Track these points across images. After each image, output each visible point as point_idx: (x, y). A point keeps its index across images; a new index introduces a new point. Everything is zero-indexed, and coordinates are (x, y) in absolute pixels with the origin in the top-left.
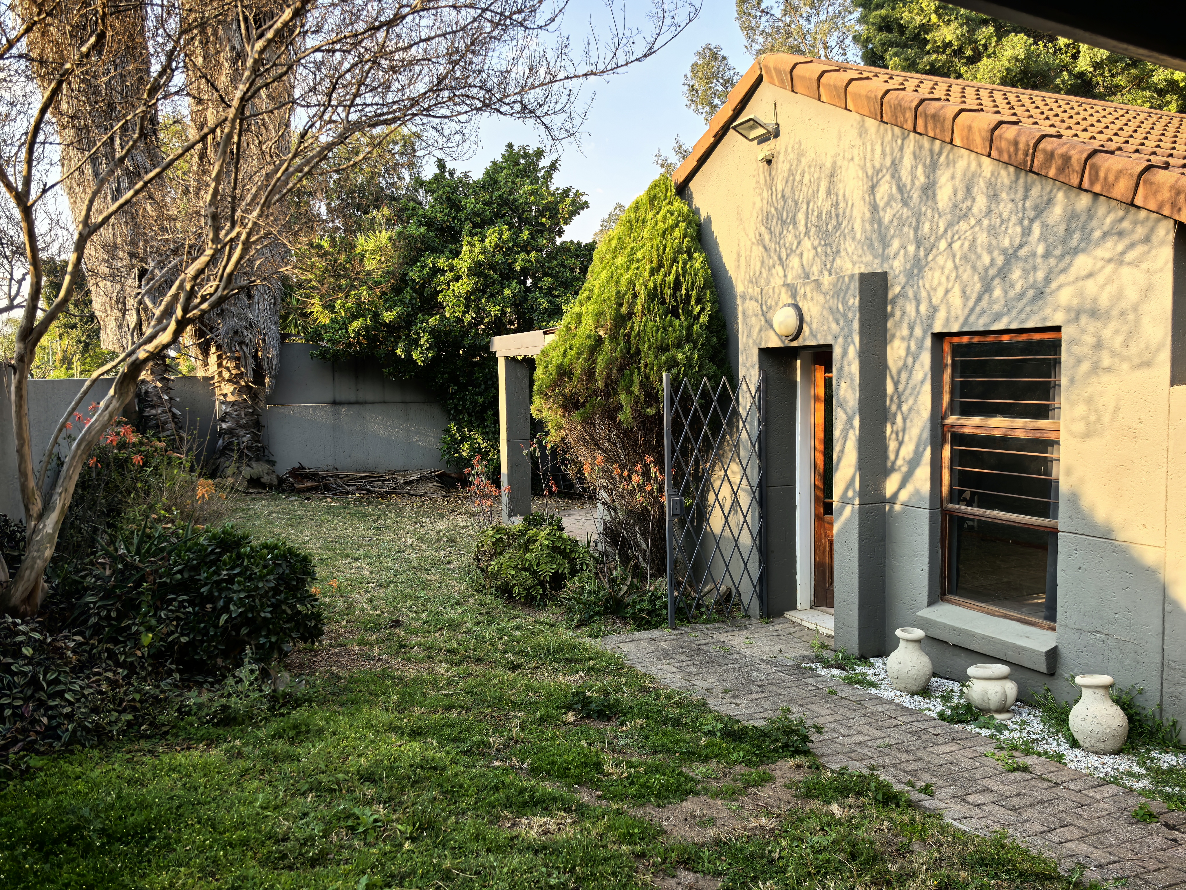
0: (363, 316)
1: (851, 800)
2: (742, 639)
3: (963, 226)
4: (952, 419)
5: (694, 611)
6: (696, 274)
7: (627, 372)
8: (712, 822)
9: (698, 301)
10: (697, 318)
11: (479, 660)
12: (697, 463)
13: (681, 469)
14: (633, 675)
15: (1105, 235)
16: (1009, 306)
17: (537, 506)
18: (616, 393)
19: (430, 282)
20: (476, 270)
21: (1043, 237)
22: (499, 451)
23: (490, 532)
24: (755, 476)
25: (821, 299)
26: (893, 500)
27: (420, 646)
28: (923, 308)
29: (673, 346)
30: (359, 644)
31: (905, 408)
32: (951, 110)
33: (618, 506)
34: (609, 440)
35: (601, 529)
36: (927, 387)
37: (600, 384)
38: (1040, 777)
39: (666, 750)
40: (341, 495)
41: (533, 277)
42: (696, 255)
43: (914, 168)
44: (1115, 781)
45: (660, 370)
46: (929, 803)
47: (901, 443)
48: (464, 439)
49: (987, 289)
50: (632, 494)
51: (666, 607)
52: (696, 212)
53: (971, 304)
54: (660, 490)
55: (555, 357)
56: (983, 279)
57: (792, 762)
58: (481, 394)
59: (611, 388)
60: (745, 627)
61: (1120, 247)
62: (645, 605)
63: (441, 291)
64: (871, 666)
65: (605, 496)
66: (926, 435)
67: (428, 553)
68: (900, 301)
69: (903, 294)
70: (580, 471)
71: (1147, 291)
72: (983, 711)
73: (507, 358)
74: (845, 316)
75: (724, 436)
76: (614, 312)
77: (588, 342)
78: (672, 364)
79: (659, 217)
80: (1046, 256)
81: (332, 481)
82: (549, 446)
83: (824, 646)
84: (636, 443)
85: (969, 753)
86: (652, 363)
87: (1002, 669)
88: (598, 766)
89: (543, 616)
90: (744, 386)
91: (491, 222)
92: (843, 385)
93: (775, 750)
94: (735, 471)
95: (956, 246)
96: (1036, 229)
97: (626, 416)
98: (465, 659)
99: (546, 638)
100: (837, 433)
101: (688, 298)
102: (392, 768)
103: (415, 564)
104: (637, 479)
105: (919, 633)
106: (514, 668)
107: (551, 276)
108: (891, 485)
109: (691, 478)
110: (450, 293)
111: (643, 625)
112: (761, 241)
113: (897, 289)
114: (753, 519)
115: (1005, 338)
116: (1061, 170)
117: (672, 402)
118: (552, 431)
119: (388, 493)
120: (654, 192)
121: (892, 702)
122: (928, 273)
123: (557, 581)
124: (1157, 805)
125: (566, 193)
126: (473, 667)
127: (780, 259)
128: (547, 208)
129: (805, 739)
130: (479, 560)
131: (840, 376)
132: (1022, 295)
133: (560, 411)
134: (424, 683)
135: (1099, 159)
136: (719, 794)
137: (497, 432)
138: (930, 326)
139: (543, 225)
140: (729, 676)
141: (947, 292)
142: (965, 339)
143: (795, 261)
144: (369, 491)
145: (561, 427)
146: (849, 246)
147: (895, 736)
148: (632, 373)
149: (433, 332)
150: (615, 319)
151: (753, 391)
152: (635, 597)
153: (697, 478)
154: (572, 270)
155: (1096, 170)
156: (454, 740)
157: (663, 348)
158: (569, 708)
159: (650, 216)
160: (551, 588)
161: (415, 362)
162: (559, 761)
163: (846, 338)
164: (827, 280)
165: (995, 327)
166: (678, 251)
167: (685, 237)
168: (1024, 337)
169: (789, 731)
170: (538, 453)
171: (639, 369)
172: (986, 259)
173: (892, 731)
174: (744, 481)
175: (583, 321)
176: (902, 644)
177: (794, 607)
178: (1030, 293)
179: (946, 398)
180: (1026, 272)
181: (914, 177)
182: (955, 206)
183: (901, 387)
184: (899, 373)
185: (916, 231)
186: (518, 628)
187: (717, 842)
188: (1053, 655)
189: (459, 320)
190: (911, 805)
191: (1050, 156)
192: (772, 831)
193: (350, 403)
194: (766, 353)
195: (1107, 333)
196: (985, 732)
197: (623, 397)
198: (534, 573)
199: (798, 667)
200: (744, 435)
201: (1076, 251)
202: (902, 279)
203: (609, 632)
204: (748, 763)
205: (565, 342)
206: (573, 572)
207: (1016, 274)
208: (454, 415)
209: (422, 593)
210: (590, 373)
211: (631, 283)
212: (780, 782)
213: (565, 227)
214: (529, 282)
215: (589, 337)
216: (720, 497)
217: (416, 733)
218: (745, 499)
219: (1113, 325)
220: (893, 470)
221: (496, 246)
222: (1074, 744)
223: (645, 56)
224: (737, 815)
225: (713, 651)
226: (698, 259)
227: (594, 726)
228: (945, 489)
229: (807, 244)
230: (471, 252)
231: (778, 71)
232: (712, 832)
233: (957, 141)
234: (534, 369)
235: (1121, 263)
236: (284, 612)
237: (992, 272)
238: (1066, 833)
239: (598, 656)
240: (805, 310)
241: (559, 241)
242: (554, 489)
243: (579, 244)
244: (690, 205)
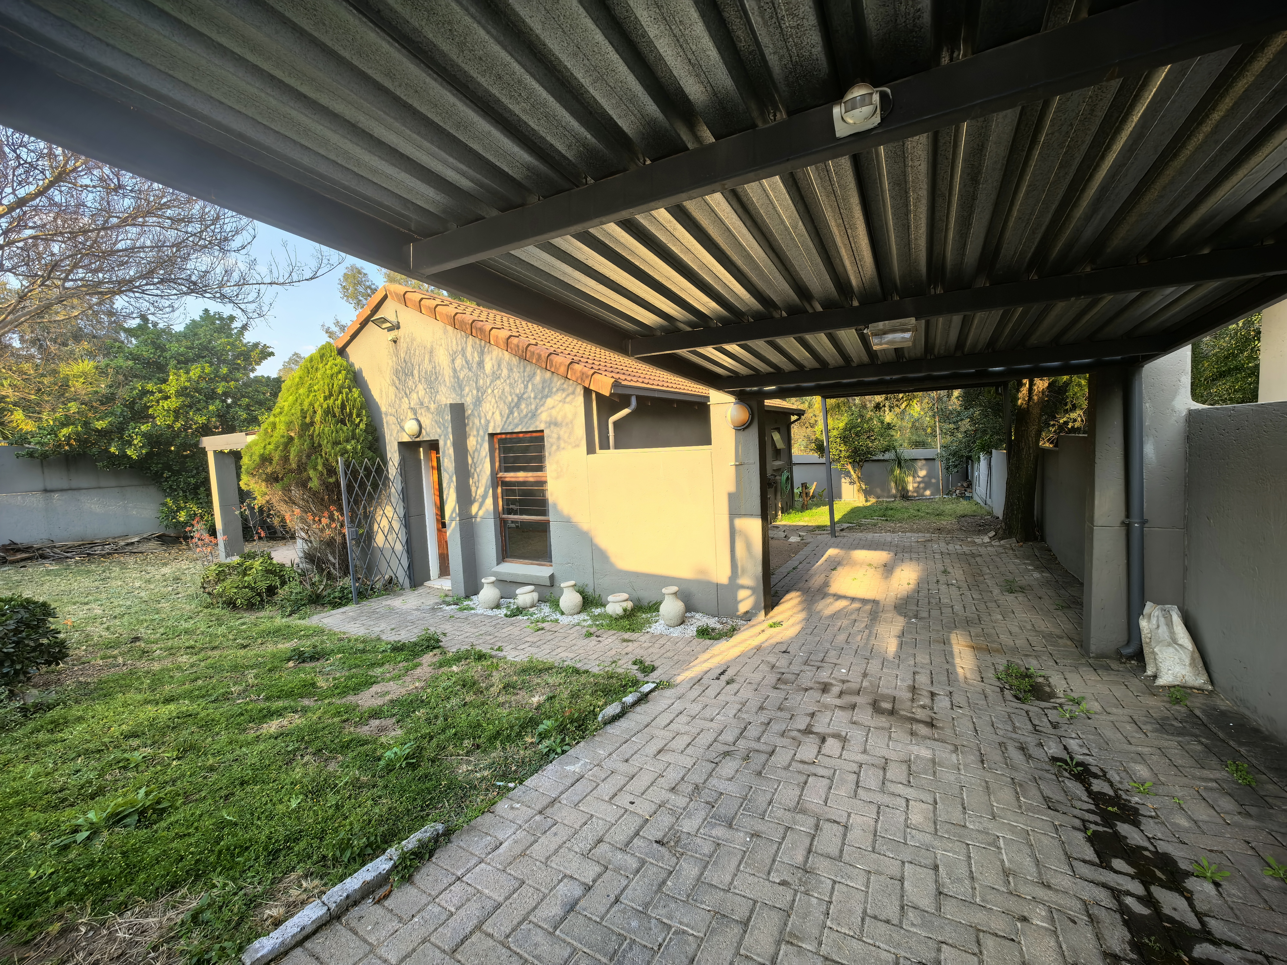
0: (73, 424)
1: (463, 663)
2: (401, 601)
3: (498, 382)
4: (500, 475)
5: (370, 592)
6: (355, 401)
7: (313, 457)
8: (388, 693)
9: (358, 415)
10: (358, 425)
11: (214, 648)
12: (365, 508)
13: (355, 513)
14: (332, 634)
15: (558, 390)
16: (521, 421)
17: (248, 548)
18: (305, 470)
19: (141, 399)
20: (182, 392)
21: (533, 390)
22: (213, 515)
23: (214, 567)
24: (401, 512)
25: (430, 416)
26: (475, 517)
27: (161, 649)
28: (483, 421)
29: (344, 441)
30: (101, 659)
31: (478, 470)
32: (488, 327)
33: (312, 539)
34: (303, 499)
35: (302, 555)
36: (488, 459)
37: (294, 466)
38: (549, 631)
39: (357, 666)
40: (59, 560)
41: (232, 397)
42: (354, 390)
43: (473, 353)
44: (578, 624)
45: (336, 455)
46: (501, 654)
47: (477, 488)
48: (179, 509)
49: (511, 412)
50: (322, 530)
51: (351, 592)
52: (352, 365)
53: (504, 419)
54: (342, 526)
55: (258, 450)
56: (509, 408)
57: (431, 654)
58: (193, 477)
59: (302, 467)
60: (402, 595)
61: (564, 396)
62: (337, 594)
63: (152, 406)
64: (472, 600)
65: (303, 534)
66: (489, 482)
67: (157, 590)
68: (471, 417)
69: (472, 414)
70: (283, 520)
71: (575, 415)
72: (524, 609)
73: (215, 451)
74: (444, 425)
75: (381, 491)
76: (300, 422)
77: (282, 440)
78: (344, 452)
79: (327, 367)
80: (535, 398)
81: (48, 550)
82: (256, 507)
83: (446, 596)
84: (323, 499)
85: (518, 628)
86: (330, 452)
87: (532, 588)
88: (313, 685)
89: (262, 614)
90: (391, 463)
91: (194, 361)
92: (446, 460)
93: (422, 650)
94: (389, 511)
95: (496, 391)
96: (530, 386)
97: (315, 484)
98: (202, 649)
99: (267, 625)
100: (445, 485)
101: (351, 414)
102: (151, 725)
103: (146, 598)
104: (325, 521)
105: (493, 579)
106: (245, 647)
107: (248, 397)
108: (474, 509)
109: (362, 517)
110: (160, 408)
111: (335, 605)
112: (394, 384)
113: (470, 412)
114: (403, 537)
115: (521, 435)
116: (538, 360)
117: (346, 474)
118: (259, 497)
119: (109, 554)
120: (323, 352)
121: (482, 615)
122: (484, 404)
123: (271, 591)
124: (593, 630)
125: (256, 345)
126: (210, 653)
127: (406, 394)
128: (241, 354)
129: (438, 641)
130: (204, 588)
131: (444, 457)
132: (526, 415)
133: (264, 484)
134: (169, 670)
135: (553, 356)
136: (392, 679)
137: (211, 502)
138: (487, 430)
139: (239, 364)
140: (394, 622)
141: (493, 413)
142: (504, 436)
143: (414, 396)
144: (89, 554)
145: (266, 494)
146: (443, 389)
147: (484, 629)
148: (317, 458)
149: (144, 435)
150: (302, 425)
151: (397, 465)
152: (329, 591)
153: (366, 516)
154: (264, 394)
155: (551, 361)
156: (203, 697)
157: (336, 443)
158: (289, 660)
159: (321, 366)
160: (267, 596)
161: (129, 458)
162: (286, 688)
163: (445, 436)
164: (432, 406)
165: (516, 430)
166: (342, 387)
167: (346, 379)
168: (529, 435)
169: (429, 639)
170: (247, 512)
171: (321, 455)
172: (510, 399)
173: (483, 628)
174: (395, 515)
175: (278, 427)
176: (485, 585)
177: (429, 579)
178: (530, 415)
179: (497, 464)
180: (527, 405)
181: (473, 357)
182: (494, 373)
183: (475, 460)
184: (474, 453)
185: (476, 383)
186: (243, 624)
187: (392, 701)
188: (552, 577)
189: (169, 427)
190: (491, 657)
191: (533, 353)
192: (422, 688)
193: (62, 490)
194: (401, 444)
195: (562, 433)
196: (525, 618)
197: (311, 473)
198: (252, 589)
199: (433, 609)
200: (393, 490)
201: (547, 397)
202: (471, 407)
203: (313, 614)
204: (407, 660)
205: (265, 440)
206: (283, 583)
207: (523, 406)
208: (171, 492)
209: (157, 616)
210: (285, 459)
211: (311, 404)
212: (425, 665)
213: (256, 367)
214: (229, 401)
215: (283, 436)
216: (381, 526)
217: (169, 700)
218: (396, 525)
219: (564, 429)
220: (475, 501)
221: (200, 377)
222: (562, 613)
223: (311, 279)
224: (403, 686)
225: (382, 611)
226: (356, 393)
227: (308, 666)
228: (500, 508)
229: (420, 387)
230: (177, 380)
231: (397, 295)
232: (388, 698)
233: (492, 342)
234: (241, 458)
235: (564, 402)
236: (28, 645)
237: (513, 405)
238: (559, 650)
239: (306, 628)
240: (422, 422)
241: (252, 375)
242: (263, 534)
243: (268, 378)
244: (348, 361)
